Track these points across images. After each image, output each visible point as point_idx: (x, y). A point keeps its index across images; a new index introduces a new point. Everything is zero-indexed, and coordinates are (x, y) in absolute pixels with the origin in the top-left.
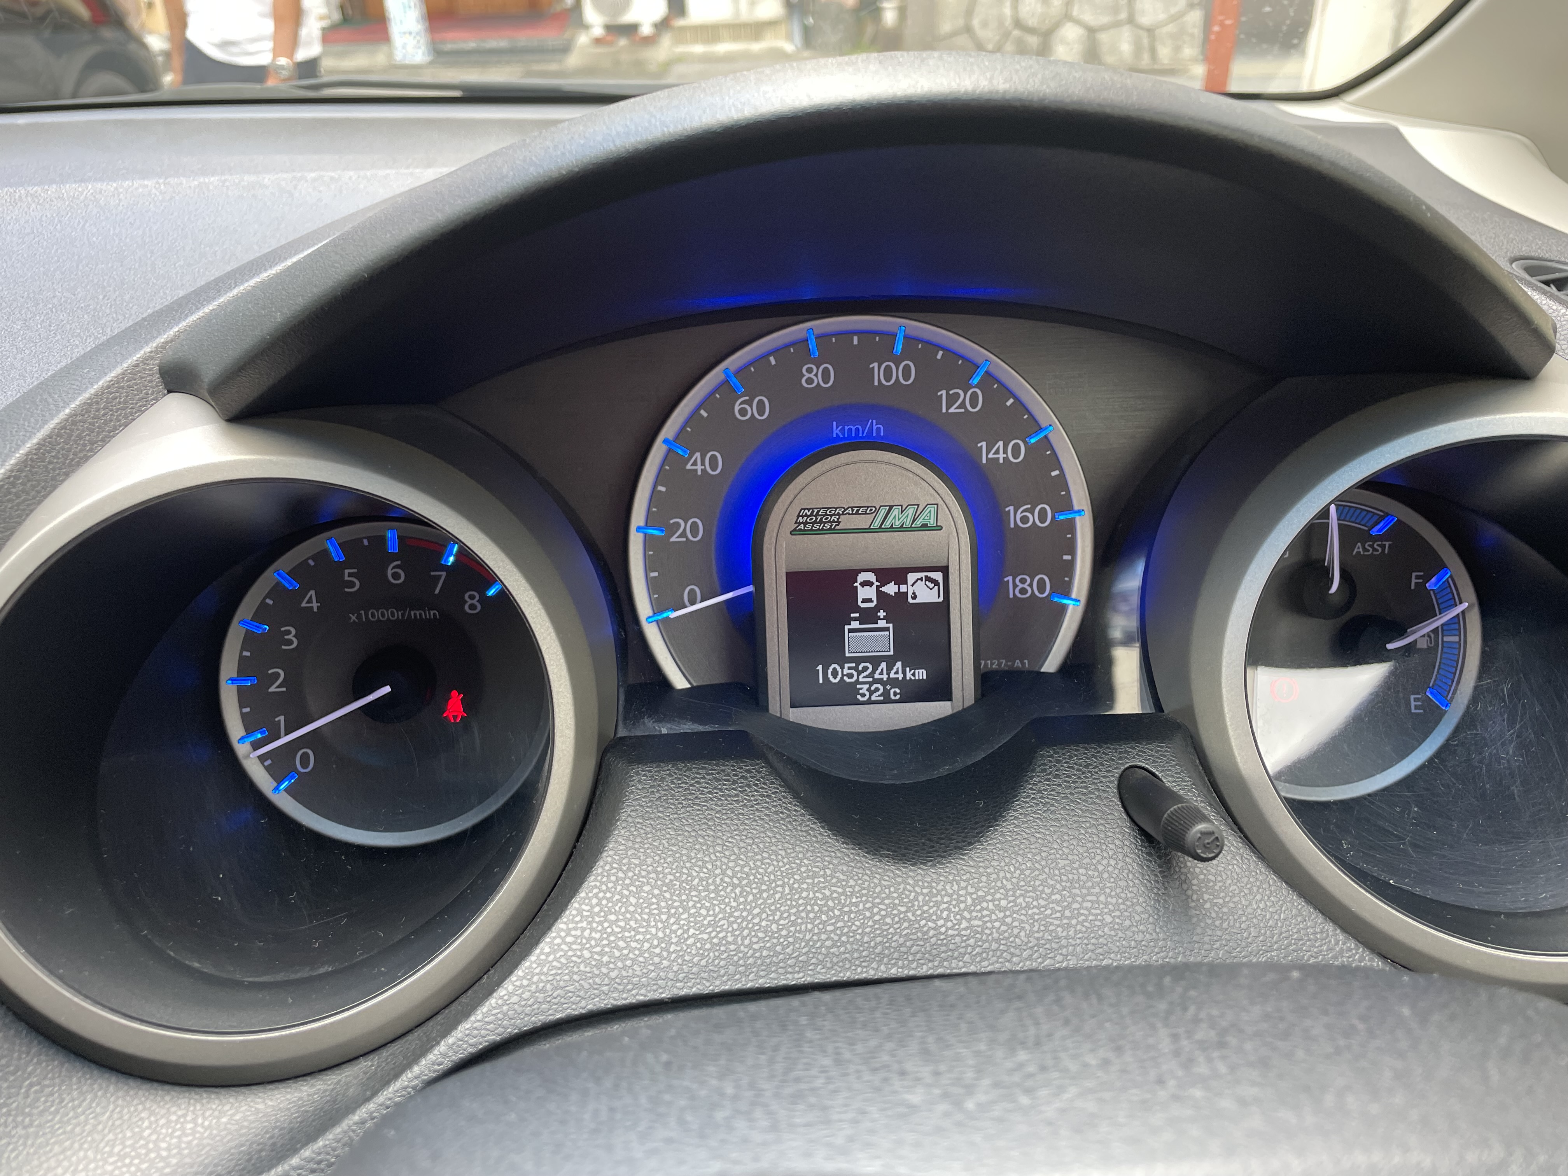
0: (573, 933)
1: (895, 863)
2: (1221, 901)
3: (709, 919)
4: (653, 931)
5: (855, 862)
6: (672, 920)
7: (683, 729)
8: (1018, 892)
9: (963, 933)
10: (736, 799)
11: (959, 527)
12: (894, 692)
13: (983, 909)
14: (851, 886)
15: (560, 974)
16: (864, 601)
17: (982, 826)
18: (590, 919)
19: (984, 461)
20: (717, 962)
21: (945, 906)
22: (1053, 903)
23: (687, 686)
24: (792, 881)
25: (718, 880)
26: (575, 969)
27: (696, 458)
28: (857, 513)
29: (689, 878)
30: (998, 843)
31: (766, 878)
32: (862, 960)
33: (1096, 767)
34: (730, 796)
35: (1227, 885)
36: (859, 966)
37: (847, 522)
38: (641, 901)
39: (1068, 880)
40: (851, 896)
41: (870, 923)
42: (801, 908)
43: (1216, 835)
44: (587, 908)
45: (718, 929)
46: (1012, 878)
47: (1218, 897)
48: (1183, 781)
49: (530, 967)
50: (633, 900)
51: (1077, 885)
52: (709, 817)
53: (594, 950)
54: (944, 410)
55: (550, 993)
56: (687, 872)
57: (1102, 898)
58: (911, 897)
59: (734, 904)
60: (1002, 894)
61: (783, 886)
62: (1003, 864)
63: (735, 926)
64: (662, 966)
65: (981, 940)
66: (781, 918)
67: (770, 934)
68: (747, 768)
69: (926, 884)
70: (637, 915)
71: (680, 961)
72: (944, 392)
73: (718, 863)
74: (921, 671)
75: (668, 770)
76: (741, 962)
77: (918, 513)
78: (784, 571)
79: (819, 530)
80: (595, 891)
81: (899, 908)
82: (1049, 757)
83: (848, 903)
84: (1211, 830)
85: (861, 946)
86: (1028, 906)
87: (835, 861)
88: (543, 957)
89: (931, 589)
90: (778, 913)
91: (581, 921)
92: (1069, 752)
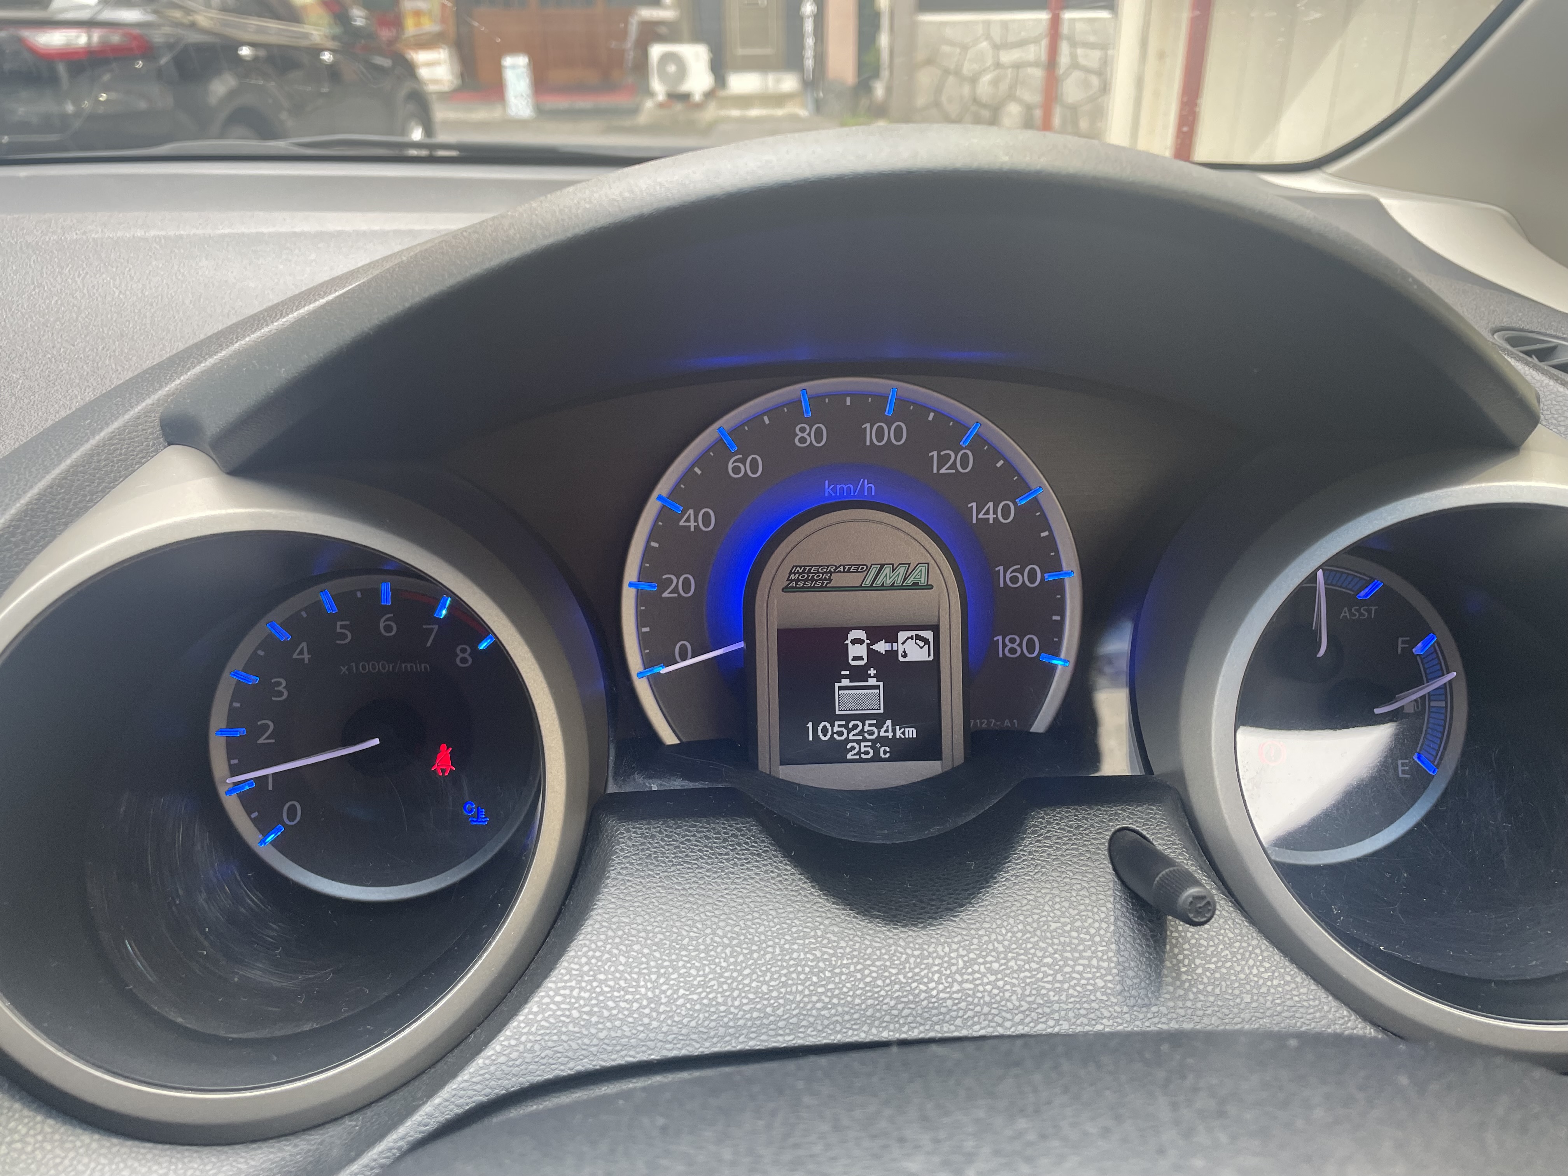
0: (562, 992)
1: (886, 924)
2: (1213, 966)
3: (699, 979)
4: (643, 990)
5: (847, 922)
6: (662, 980)
7: (674, 785)
8: (1010, 955)
9: (955, 996)
10: (726, 857)
11: (949, 585)
12: (884, 751)
13: (974, 972)
14: (842, 948)
15: (548, 1034)
16: (855, 658)
17: (974, 888)
18: (579, 978)
19: (974, 521)
20: (706, 1023)
21: (936, 968)
22: (1044, 966)
23: (676, 741)
24: (783, 941)
25: (708, 940)
26: (564, 1029)
27: (690, 514)
28: (849, 571)
29: (679, 938)
30: (989, 905)
31: (756, 939)
32: (853, 1022)
33: (1086, 829)
34: (720, 854)
35: (1219, 950)
36: (850, 1029)
37: (838, 580)
38: (631, 960)
39: (1060, 944)
40: (842, 958)
41: (861, 985)
42: (792, 969)
43: (1208, 899)
44: (577, 967)
45: (708, 990)
46: (1004, 940)
47: (1210, 962)
48: (1174, 844)
49: (518, 1026)
50: (622, 959)
51: (1068, 949)
52: (700, 875)
53: (584, 1010)
54: (935, 471)
55: (538, 1053)
56: (677, 931)
57: (1094, 962)
58: (903, 959)
59: (724, 964)
60: (993, 956)
61: (774, 947)
62: (994, 926)
63: (725, 987)
64: (651, 1027)
65: (972, 1003)
66: (772, 979)
67: (760, 995)
68: (738, 826)
69: (917, 946)
70: (626, 975)
71: (669, 1022)
72: (935, 453)
73: (709, 923)
74: (911, 730)
75: (659, 827)
76: (731, 1024)
77: (909, 571)
78: (776, 627)
79: (810, 587)
80: (585, 949)
81: (891, 970)
82: (1040, 818)
83: (839, 964)
84: (1203, 894)
85: (852, 1008)
86: (1020, 970)
87: (827, 922)
88: (531, 1016)
89: (921, 648)
90: (769, 974)
91: (570, 980)
92: (1060, 813)
